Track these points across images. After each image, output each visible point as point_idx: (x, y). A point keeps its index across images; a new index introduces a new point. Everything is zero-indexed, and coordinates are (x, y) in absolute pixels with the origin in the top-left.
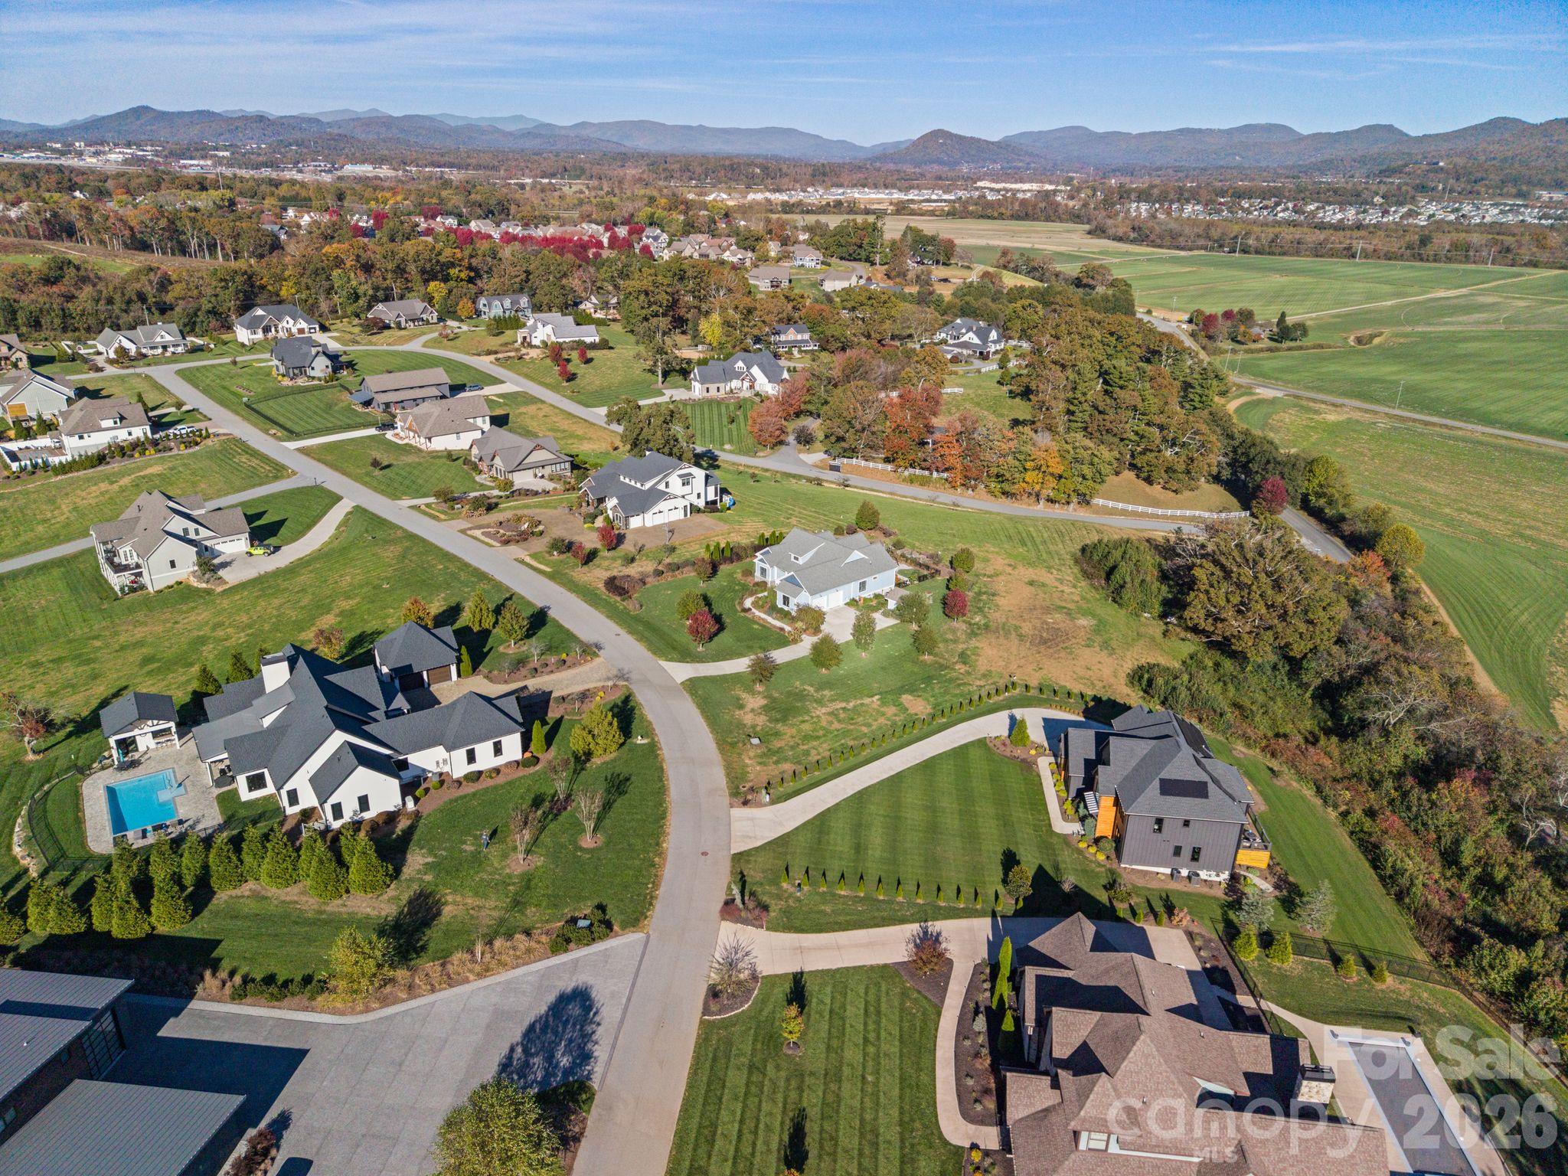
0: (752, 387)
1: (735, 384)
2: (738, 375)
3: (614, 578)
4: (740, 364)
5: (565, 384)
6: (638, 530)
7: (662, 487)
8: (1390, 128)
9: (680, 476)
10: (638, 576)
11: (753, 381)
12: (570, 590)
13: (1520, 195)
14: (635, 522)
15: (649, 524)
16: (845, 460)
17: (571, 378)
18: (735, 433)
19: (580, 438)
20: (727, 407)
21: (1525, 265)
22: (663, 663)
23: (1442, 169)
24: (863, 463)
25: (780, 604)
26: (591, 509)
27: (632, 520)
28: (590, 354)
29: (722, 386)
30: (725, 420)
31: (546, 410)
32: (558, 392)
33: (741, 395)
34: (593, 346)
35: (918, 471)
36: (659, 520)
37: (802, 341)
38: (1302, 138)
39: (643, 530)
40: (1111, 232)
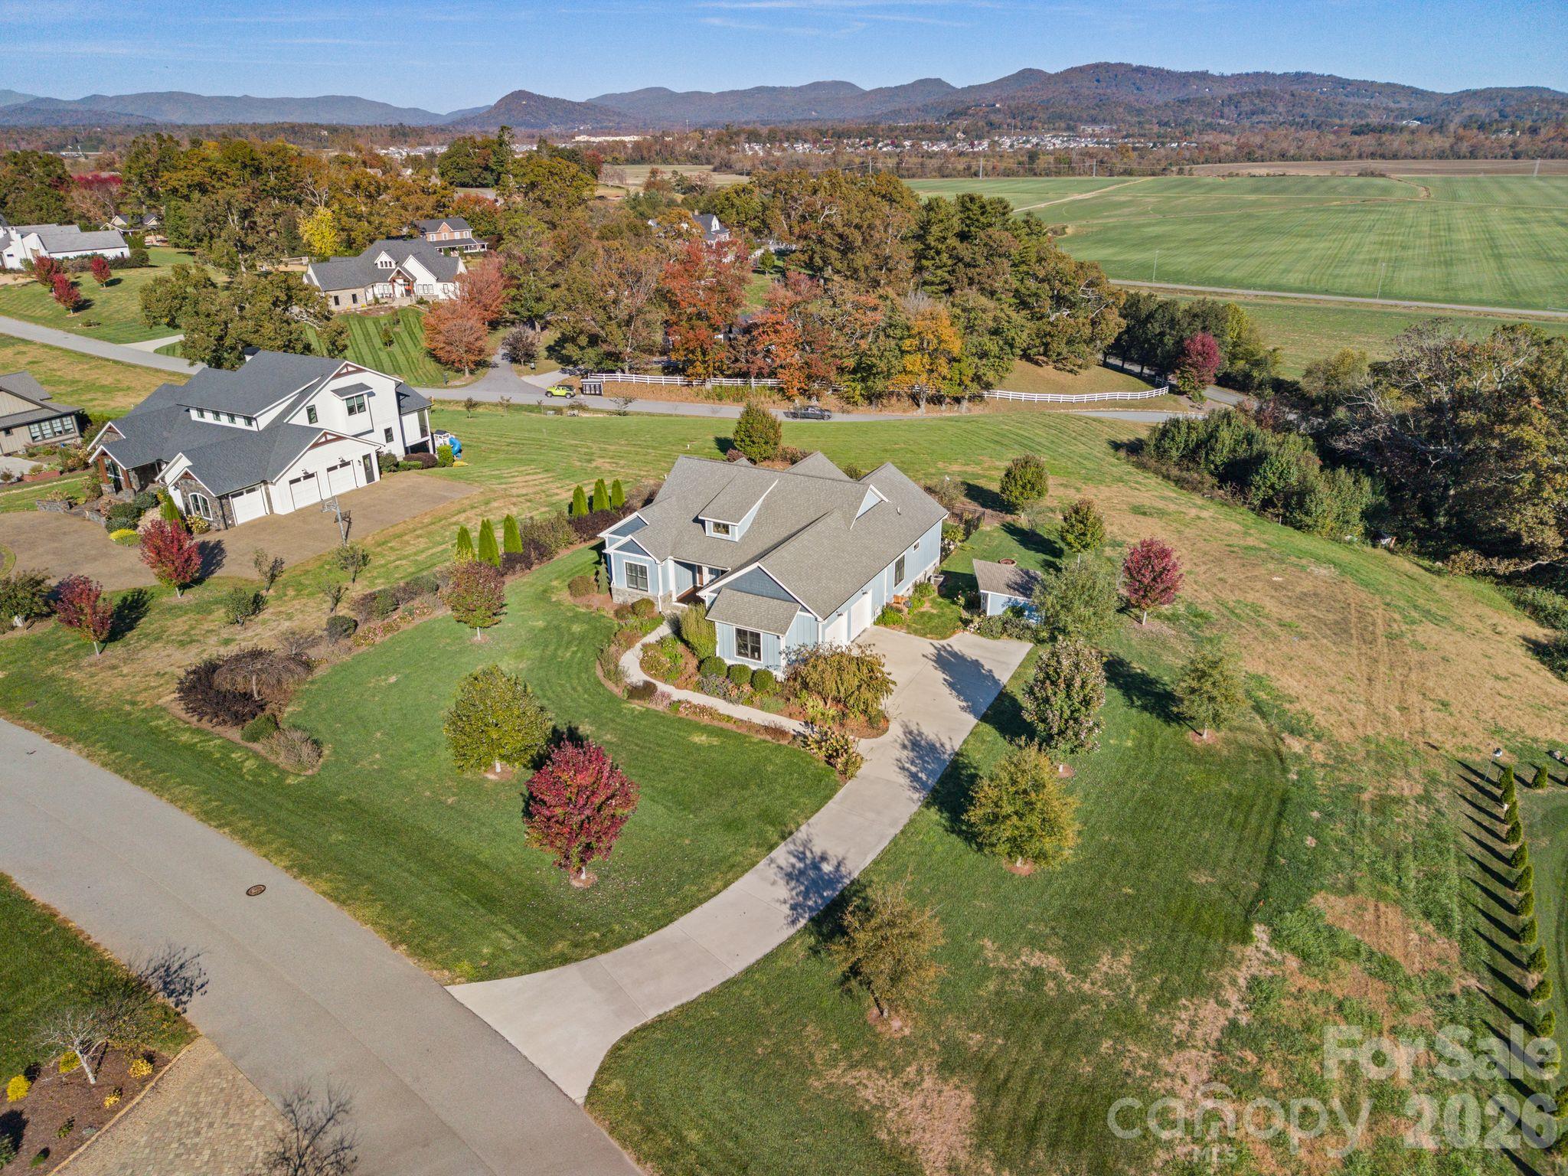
0: (409, 292)
1: (380, 289)
2: (382, 276)
3: (211, 668)
4: (384, 257)
5: (71, 314)
6: (256, 527)
7: (300, 419)
8: (938, 81)
9: (339, 392)
10: (280, 650)
11: (409, 282)
12: (61, 735)
13: (1069, 128)
14: (247, 508)
15: (283, 508)
16: (604, 377)
17: (81, 306)
18: (401, 359)
19: (106, 390)
20: (376, 322)
21: (1121, 174)
22: (467, 993)
23: (999, 110)
24: (634, 378)
25: (727, 652)
26: (127, 497)
27: (237, 503)
28: (116, 274)
29: (359, 292)
30: (378, 343)
31: (33, 353)
32: (60, 328)
33: (396, 304)
34: (121, 263)
35: (725, 382)
36: (308, 495)
37: (462, 241)
38: (865, 94)
39: (270, 524)
40: (738, 166)
